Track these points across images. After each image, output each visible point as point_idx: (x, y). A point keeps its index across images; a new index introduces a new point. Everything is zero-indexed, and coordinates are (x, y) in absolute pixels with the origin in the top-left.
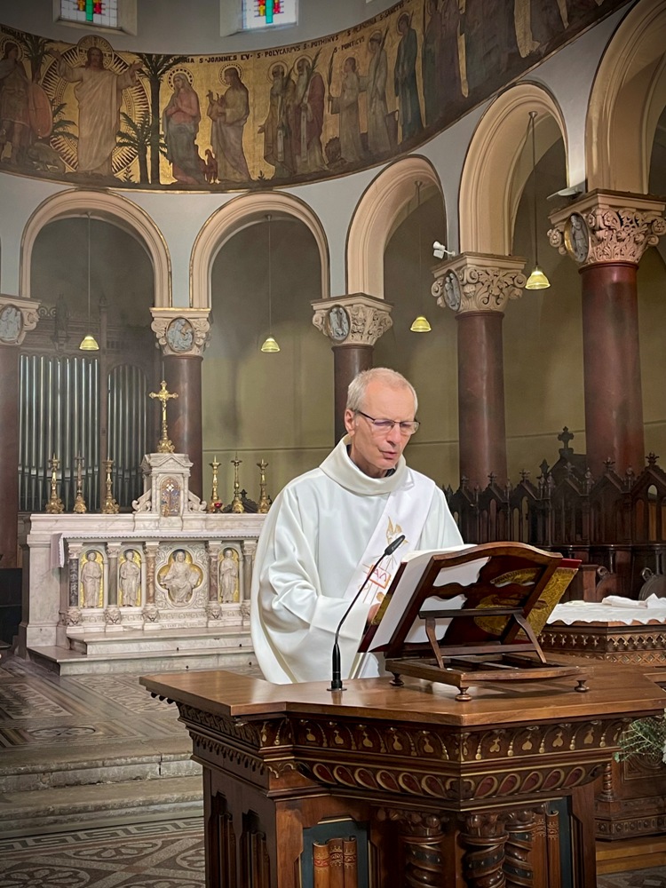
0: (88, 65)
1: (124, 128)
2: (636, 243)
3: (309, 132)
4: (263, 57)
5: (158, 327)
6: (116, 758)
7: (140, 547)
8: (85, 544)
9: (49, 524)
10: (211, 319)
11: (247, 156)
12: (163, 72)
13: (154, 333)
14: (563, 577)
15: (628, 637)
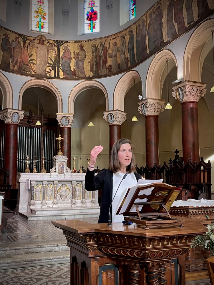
0: (39, 43)
1: (49, 61)
2: (198, 96)
3: (103, 63)
4: (90, 41)
5: (58, 119)
6: (44, 245)
7: (52, 183)
8: (36, 182)
9: (26, 176)
10: (74, 117)
11: (85, 70)
12: (61, 46)
13: (57, 121)
14: (176, 193)
15: (195, 211)
